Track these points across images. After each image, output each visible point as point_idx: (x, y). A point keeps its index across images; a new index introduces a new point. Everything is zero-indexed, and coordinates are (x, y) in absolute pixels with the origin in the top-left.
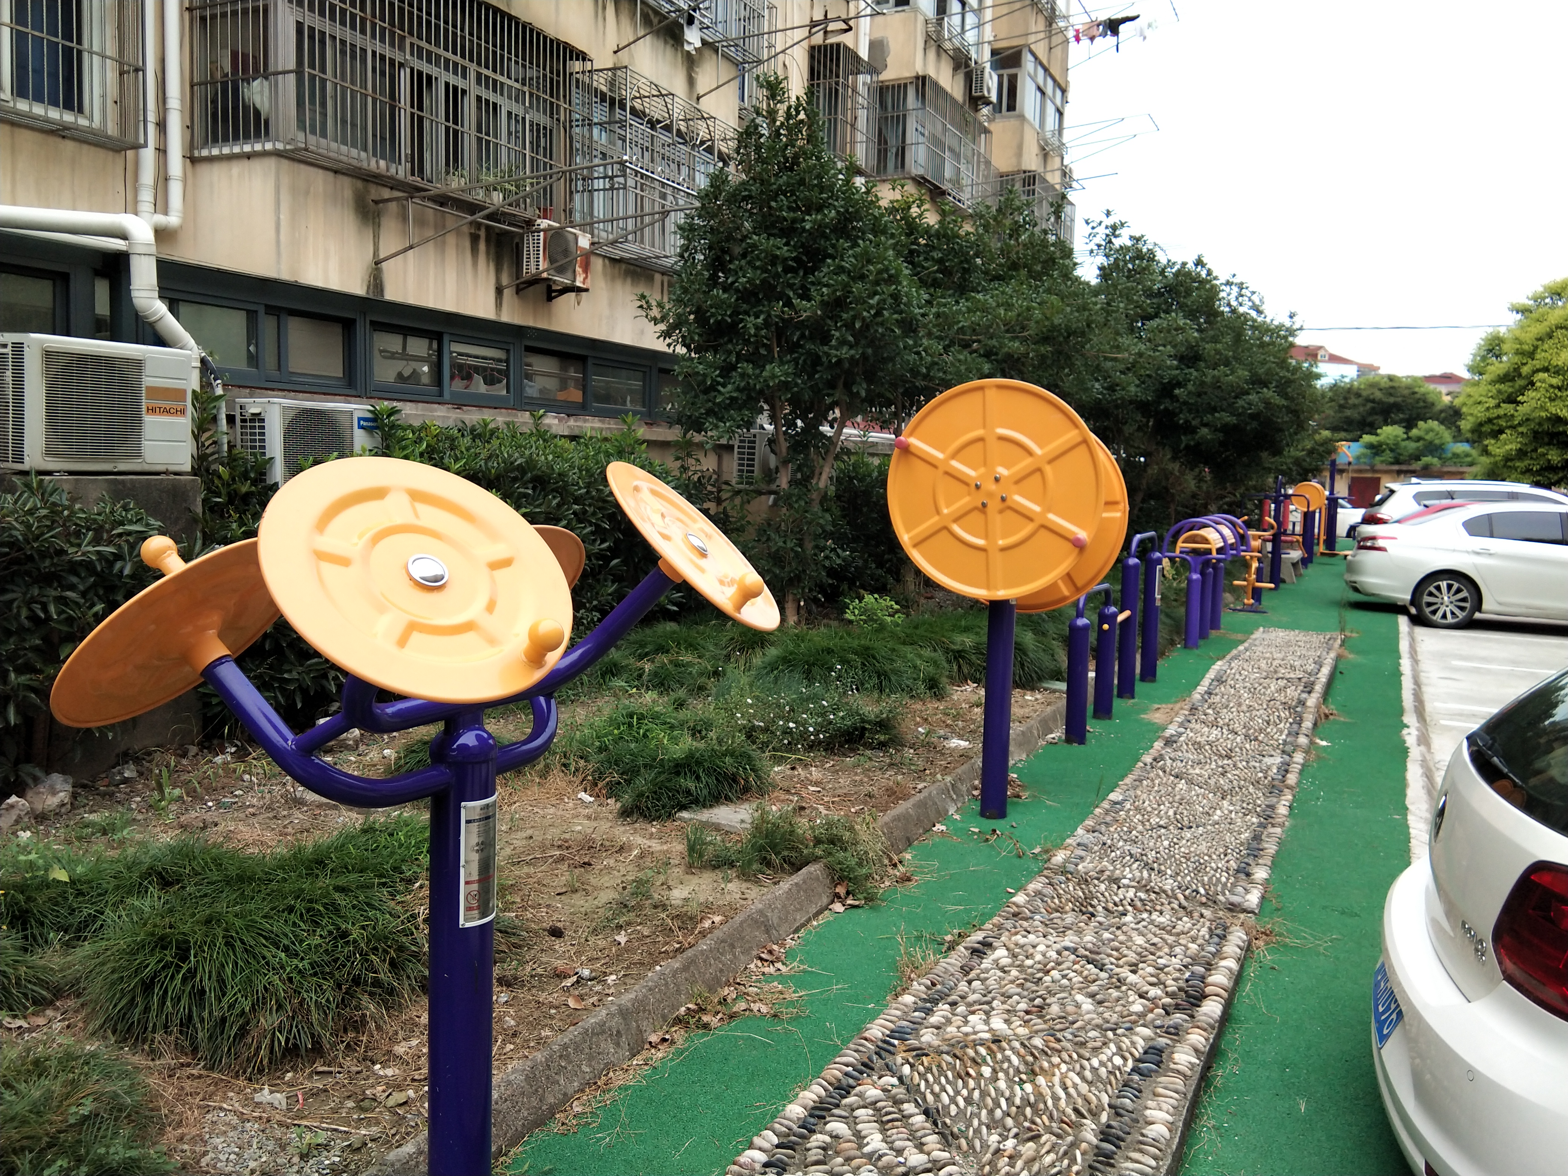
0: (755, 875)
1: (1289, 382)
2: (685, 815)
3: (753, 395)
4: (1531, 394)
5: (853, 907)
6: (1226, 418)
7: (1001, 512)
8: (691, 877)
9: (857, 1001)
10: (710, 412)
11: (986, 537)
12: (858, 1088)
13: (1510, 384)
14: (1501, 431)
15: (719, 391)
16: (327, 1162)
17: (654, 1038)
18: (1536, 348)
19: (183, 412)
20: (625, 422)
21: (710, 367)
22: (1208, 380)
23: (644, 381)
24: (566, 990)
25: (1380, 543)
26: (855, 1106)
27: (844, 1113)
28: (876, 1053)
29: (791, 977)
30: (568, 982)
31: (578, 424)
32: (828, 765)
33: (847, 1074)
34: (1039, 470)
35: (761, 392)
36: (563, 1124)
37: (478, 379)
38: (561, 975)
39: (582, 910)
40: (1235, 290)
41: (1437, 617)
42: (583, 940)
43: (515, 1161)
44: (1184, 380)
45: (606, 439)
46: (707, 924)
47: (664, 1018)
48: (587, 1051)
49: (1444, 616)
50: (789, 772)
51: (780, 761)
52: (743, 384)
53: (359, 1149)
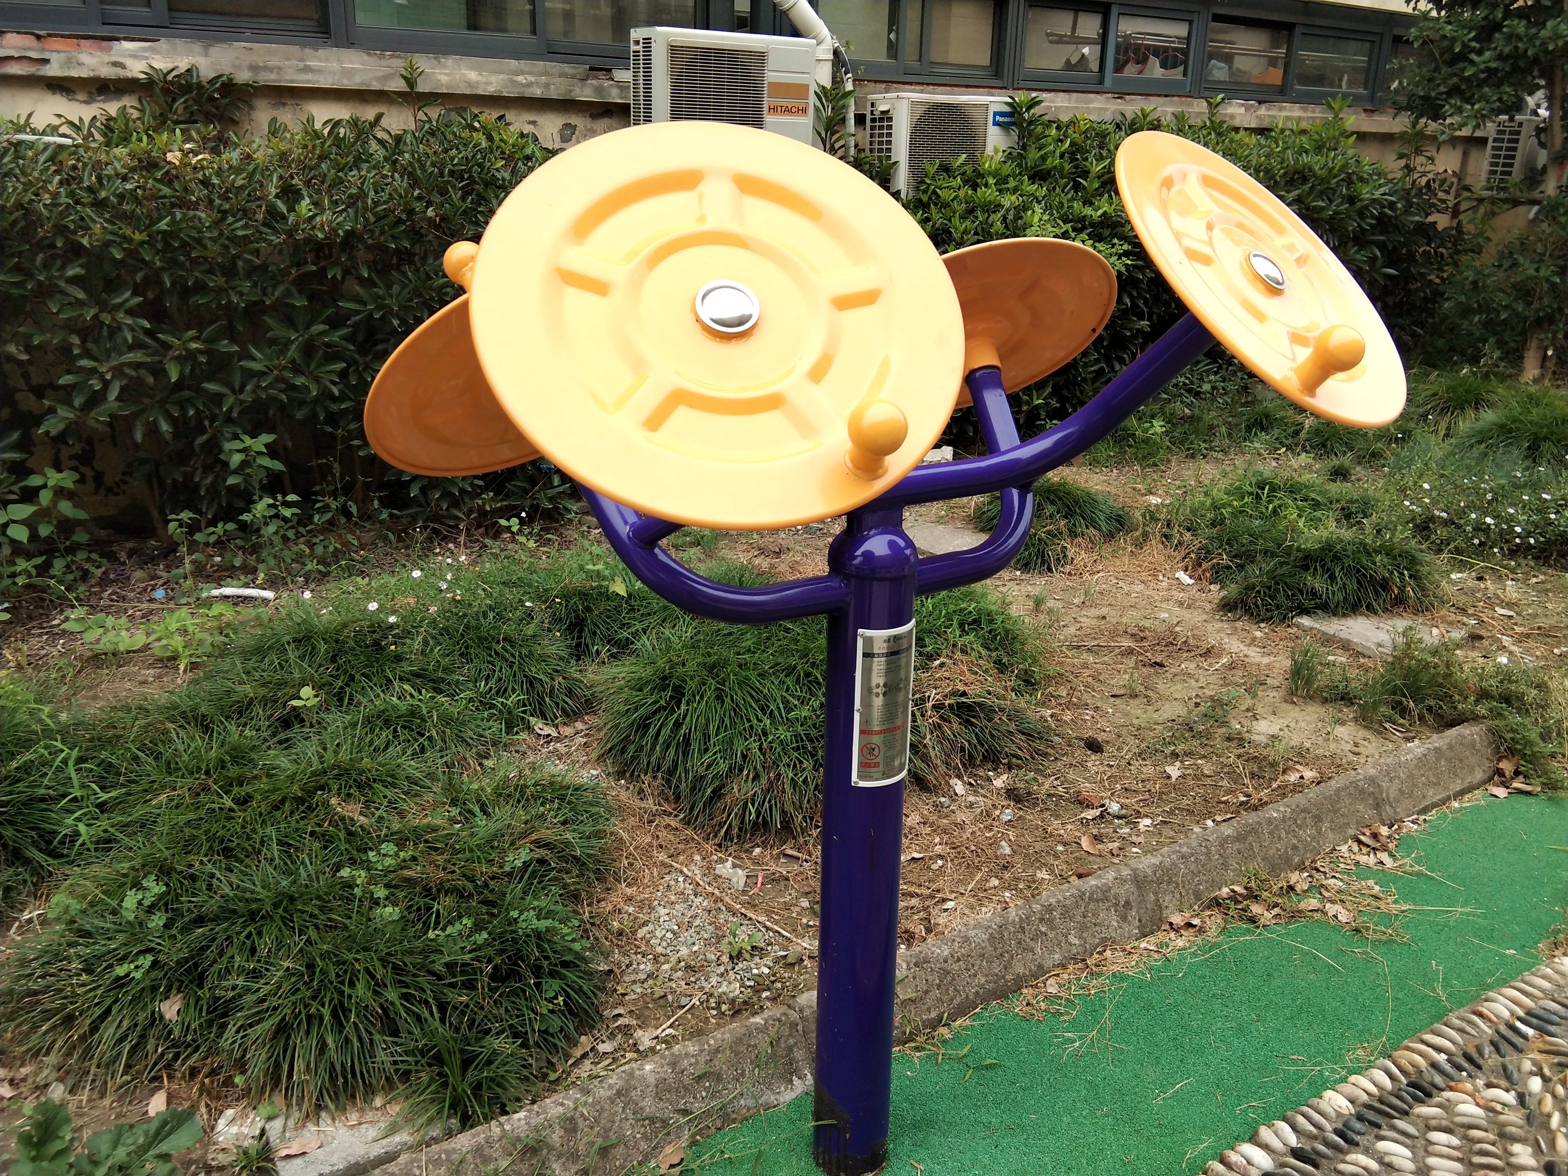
0: (1380, 723)
2: (1306, 621)
3: (1522, 64)
5: (1520, 792)
8: (1292, 706)
9: (1490, 939)
10: (1454, 91)
12: (1447, 1094)
15: (1472, 62)
16: (755, 971)
17: (1177, 919)
19: (804, 111)
20: (1331, 108)
21: (1464, 27)
23: (1370, 56)
24: (1085, 823)
26: (1433, 1123)
27: (1411, 1129)
28: (1493, 1043)
29: (1395, 879)
30: (1090, 814)
31: (1271, 113)
32: (1534, 580)
33: (1434, 1065)
35: (1536, 60)
36: (1028, 1004)
37: (1154, 62)
38: (1084, 803)
39: (1135, 722)
42: (1123, 763)
43: (956, 1037)
45: (1304, 132)
46: (1293, 777)
47: (1198, 895)
48: (1079, 918)
50: (1472, 583)
51: (1462, 566)
52: (1507, 50)
53: (793, 965)
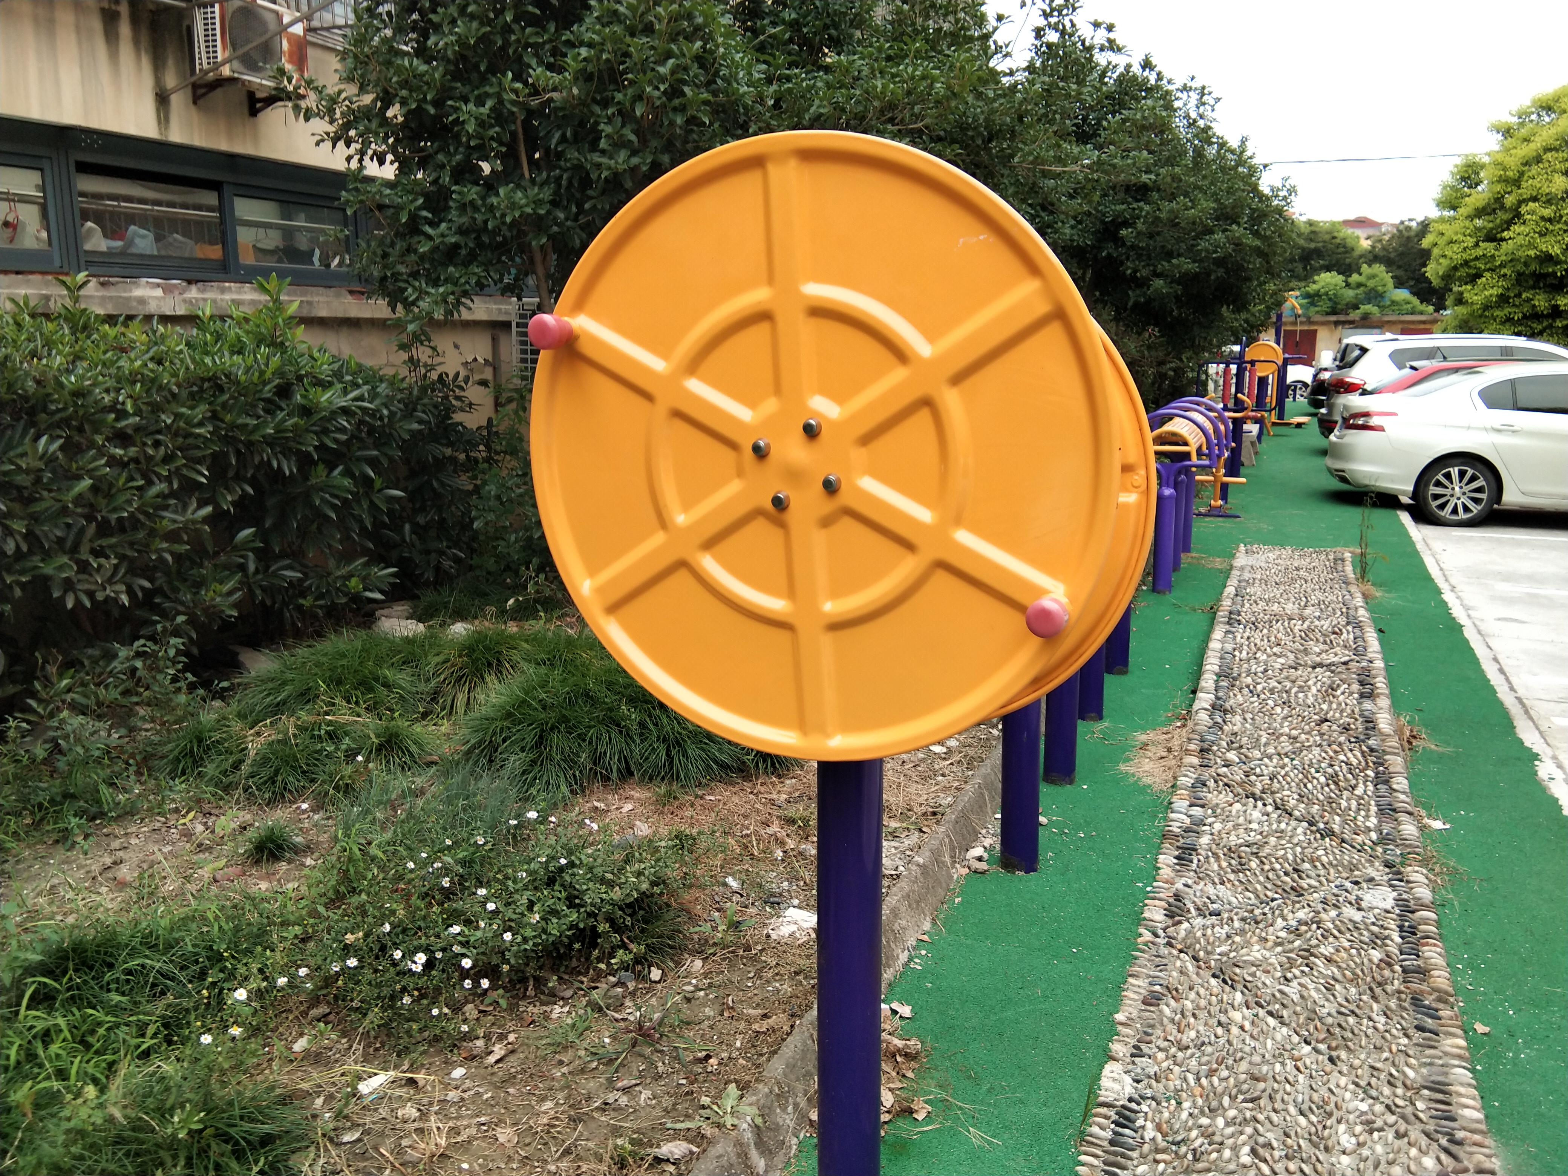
1: (1264, 215)
4: (1517, 228)
6: (1187, 265)
7: (826, 522)
11: (791, 592)
13: (1491, 218)
14: (1479, 275)
15: (426, 236)
18: (1522, 174)
20: (264, 287)
22: (1163, 215)
25: (1374, 421)
31: (207, 296)
34: (927, 403)
40: (1194, 96)
41: (1446, 513)
44: (1132, 217)
49: (1455, 511)
52: (464, 222)
